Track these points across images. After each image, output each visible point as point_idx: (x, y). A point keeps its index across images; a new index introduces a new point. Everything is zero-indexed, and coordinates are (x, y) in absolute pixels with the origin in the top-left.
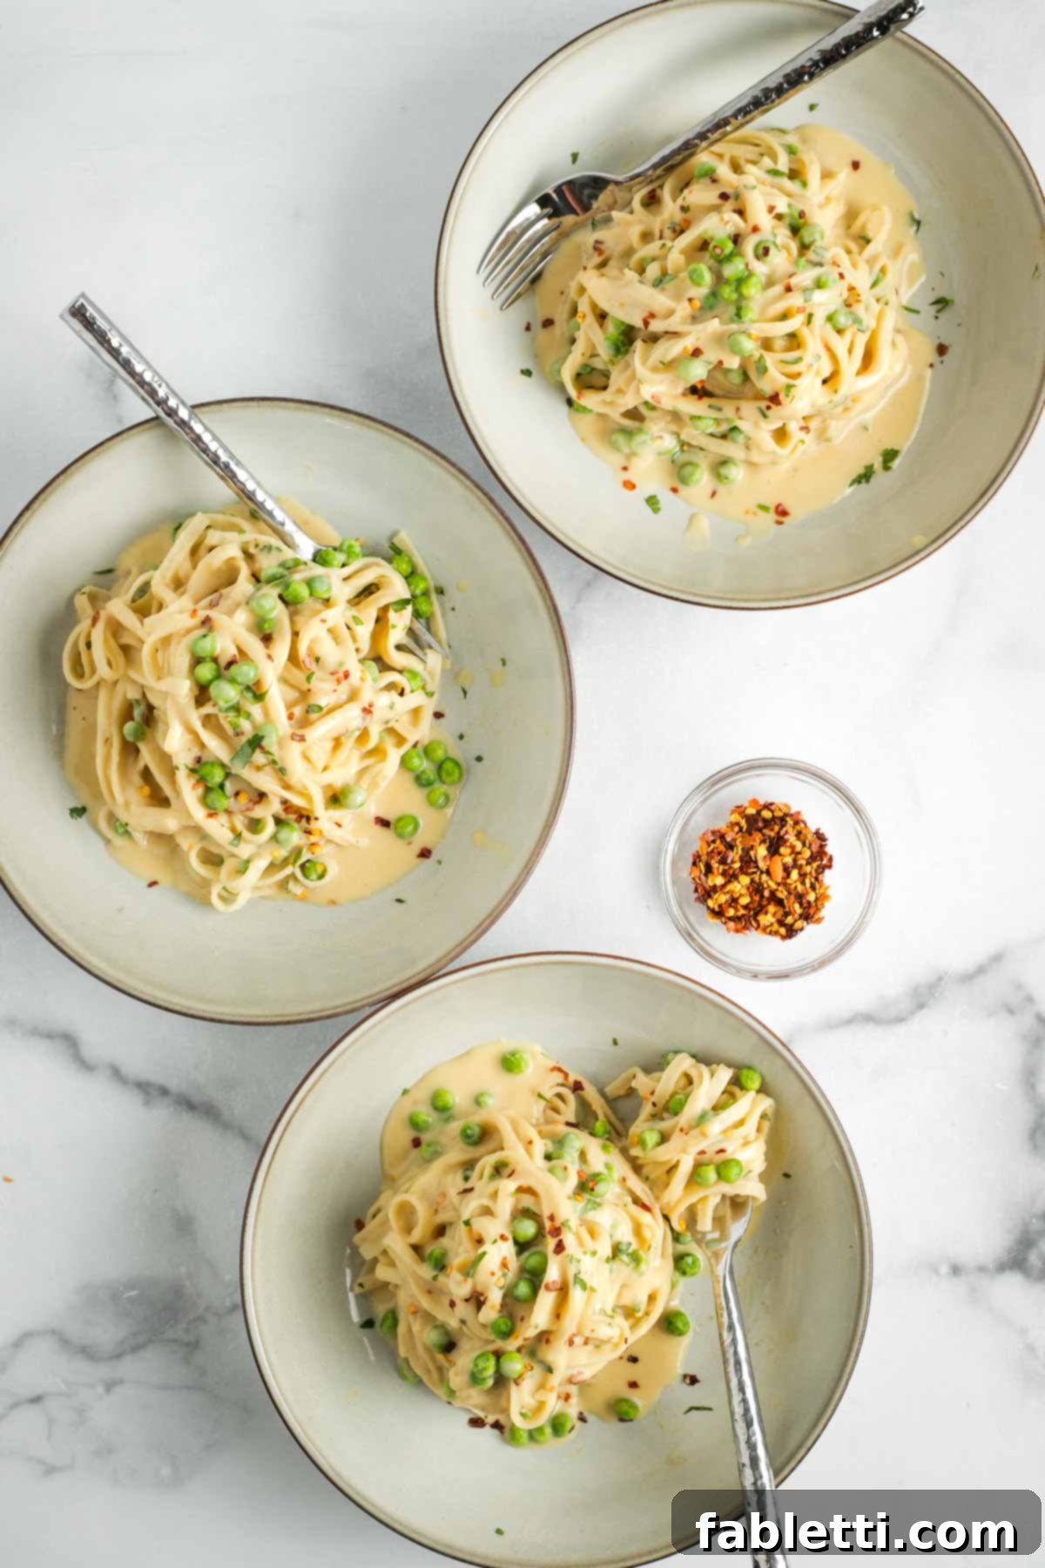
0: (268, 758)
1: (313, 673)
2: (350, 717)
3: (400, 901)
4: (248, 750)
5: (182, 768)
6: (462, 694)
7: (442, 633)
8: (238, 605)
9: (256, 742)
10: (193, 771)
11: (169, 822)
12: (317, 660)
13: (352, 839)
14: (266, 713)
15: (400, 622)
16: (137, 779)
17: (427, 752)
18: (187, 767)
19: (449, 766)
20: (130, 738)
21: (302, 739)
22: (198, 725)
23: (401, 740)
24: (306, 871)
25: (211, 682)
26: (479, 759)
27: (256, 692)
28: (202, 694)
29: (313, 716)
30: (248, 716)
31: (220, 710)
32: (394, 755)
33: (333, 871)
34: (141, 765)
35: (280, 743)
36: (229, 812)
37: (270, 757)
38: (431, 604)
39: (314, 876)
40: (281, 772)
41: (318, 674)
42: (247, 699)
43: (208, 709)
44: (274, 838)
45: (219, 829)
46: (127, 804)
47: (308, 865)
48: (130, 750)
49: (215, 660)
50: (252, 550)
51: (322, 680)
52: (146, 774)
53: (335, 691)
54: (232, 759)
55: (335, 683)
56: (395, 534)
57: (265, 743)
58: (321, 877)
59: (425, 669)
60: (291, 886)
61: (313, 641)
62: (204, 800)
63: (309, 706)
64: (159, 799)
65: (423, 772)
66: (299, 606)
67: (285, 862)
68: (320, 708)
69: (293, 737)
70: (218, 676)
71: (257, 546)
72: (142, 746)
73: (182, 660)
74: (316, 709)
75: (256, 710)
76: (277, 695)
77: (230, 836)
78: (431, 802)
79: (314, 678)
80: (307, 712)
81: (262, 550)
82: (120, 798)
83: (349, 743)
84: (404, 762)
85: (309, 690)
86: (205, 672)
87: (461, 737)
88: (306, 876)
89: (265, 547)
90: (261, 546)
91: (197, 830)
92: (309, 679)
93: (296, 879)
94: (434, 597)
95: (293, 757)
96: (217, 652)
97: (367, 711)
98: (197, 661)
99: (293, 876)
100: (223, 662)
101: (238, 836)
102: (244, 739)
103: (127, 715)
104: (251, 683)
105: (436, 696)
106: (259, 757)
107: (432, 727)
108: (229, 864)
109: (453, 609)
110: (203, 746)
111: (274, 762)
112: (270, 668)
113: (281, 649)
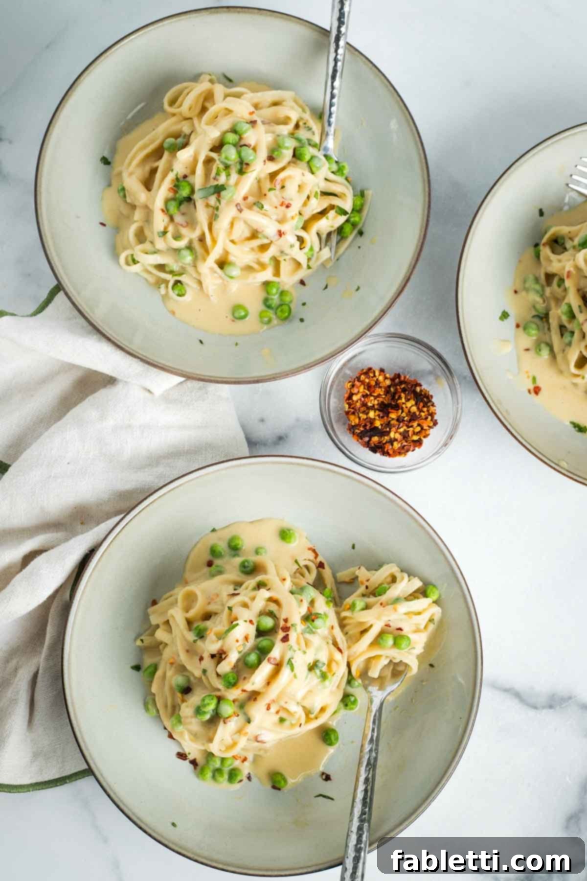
0: (216, 203)
1: (275, 189)
2: (269, 228)
3: (201, 342)
4: (212, 190)
5: (175, 172)
6: (324, 286)
7: (342, 250)
8: (273, 132)
9: (219, 190)
10: (177, 179)
12: (283, 187)
13: (211, 292)
14: (237, 184)
15: (332, 222)
16: (147, 168)
17: (282, 293)
18: (177, 175)
19: (285, 308)
20: (166, 145)
21: (240, 211)
22: (202, 158)
23: (277, 273)
24: (176, 286)
25: (229, 143)
26: (302, 320)
27: (243, 167)
28: (218, 147)
29: (255, 208)
30: (228, 175)
31: (219, 159)
32: (267, 275)
33: (188, 298)
34: (156, 164)
35: (230, 202)
36: (172, 219)
37: (218, 204)
38: (351, 233)
39: (177, 292)
40: (213, 217)
41: (277, 192)
42: (236, 166)
43: (214, 155)
44: (177, 251)
45: (160, 221)
47: (179, 284)
48: (158, 153)
49: (241, 139)
50: (301, 124)
51: (276, 196)
52: (154, 171)
53: (276, 207)
54: (200, 190)
55: (280, 203)
56: (367, 189)
57: (223, 193)
58: (179, 295)
59: (318, 252)
60: (163, 286)
61: (290, 177)
62: (167, 201)
63: (258, 202)
64: (148, 183)
65: (272, 299)
66: (298, 162)
67: (171, 272)
68: (262, 207)
69: (237, 205)
70: (235, 145)
71: (305, 124)
72: (166, 155)
73: (225, 124)
74: (260, 206)
75: (234, 176)
76: (248, 182)
77: (162, 229)
78: (261, 316)
79: (272, 192)
80: (254, 204)
81: (305, 127)
82: (131, 168)
83: (256, 243)
84: (266, 284)
85: (265, 195)
86: (231, 138)
87: (304, 304)
88: (173, 288)
89: (308, 127)
90: (307, 126)
91: (149, 213)
92: (270, 190)
93: (167, 287)
94: (355, 232)
95: (227, 214)
96: (245, 136)
97: (280, 234)
98: (234, 131)
99: (166, 282)
100: (242, 143)
101: (165, 233)
102: (216, 183)
103: (175, 136)
104: (246, 161)
105: (310, 271)
106: (212, 200)
107: (293, 286)
108: (147, 246)
109: (359, 247)
110: (193, 172)
111: (217, 209)
112: (260, 168)
113: (273, 167)
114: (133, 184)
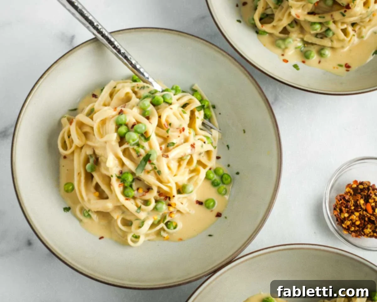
0: (152, 166)
1: (169, 129)
2: (185, 149)
3: (210, 236)
4: (143, 163)
5: (114, 176)
6: (227, 148)
7: (217, 124)
8: (134, 107)
9: (147, 159)
10: (119, 178)
11: (108, 205)
12: (170, 124)
13: (188, 210)
14: (150, 147)
15: (200, 115)
16: (93, 190)
17: (216, 172)
18: (116, 176)
19: (226, 176)
20: (89, 171)
21: (167, 157)
22: (121, 155)
23: (204, 166)
24: (168, 226)
25: (125, 134)
26: (238, 173)
27: (145, 136)
28: (122, 140)
29: (170, 148)
30: (143, 147)
31: (131, 145)
32: (203, 172)
33: (180, 226)
34: (94, 183)
35: (158, 159)
36: (134, 198)
37: (153, 166)
38: (211, 112)
39: (172, 228)
40: (158, 173)
41: (171, 129)
42: (142, 140)
43: (125, 146)
44: (155, 209)
45: (131, 205)
46: (89, 200)
47: (169, 223)
48: (89, 177)
49: (126, 125)
50: (136, 89)
51: (173, 132)
52: (97, 187)
53: (179, 136)
54: (136, 169)
55: (179, 133)
56: (193, 85)
57: (151, 158)
58: (175, 228)
59: (212, 137)
60: (163, 233)
61: (168, 117)
62: (124, 193)
63: (168, 144)
64: (102, 196)
65: (215, 180)
66: (159, 106)
67: (159, 222)
68: (173, 144)
69: (163, 156)
70: (129, 131)
71: (138, 87)
72: (95, 175)
73: (111, 126)
74: (171, 144)
75: (146, 144)
76: (155, 141)
77: (136, 208)
78: (219, 193)
79: (169, 132)
80: (168, 146)
81: (140, 89)
82: (86, 198)
83: (184, 163)
85: (168, 137)
86: (123, 129)
87: (229, 166)
88: (168, 228)
89: (142, 87)
90: (140, 87)
91: (121, 208)
92: (167, 132)
93: (164, 230)
94: (212, 109)
95: (163, 164)
96: (127, 121)
97: (193, 146)
98: (119, 125)
99: (162, 229)
100: (130, 126)
101: (139, 208)
102: (141, 158)
103: (87, 161)
104: (143, 132)
105: (217, 148)
106: (148, 167)
107: (216, 163)
108: (135, 224)
109: (220, 114)
110: (123, 164)
111: (155, 168)
112: (151, 127)
113: (155, 120)
114: (96, 204)
